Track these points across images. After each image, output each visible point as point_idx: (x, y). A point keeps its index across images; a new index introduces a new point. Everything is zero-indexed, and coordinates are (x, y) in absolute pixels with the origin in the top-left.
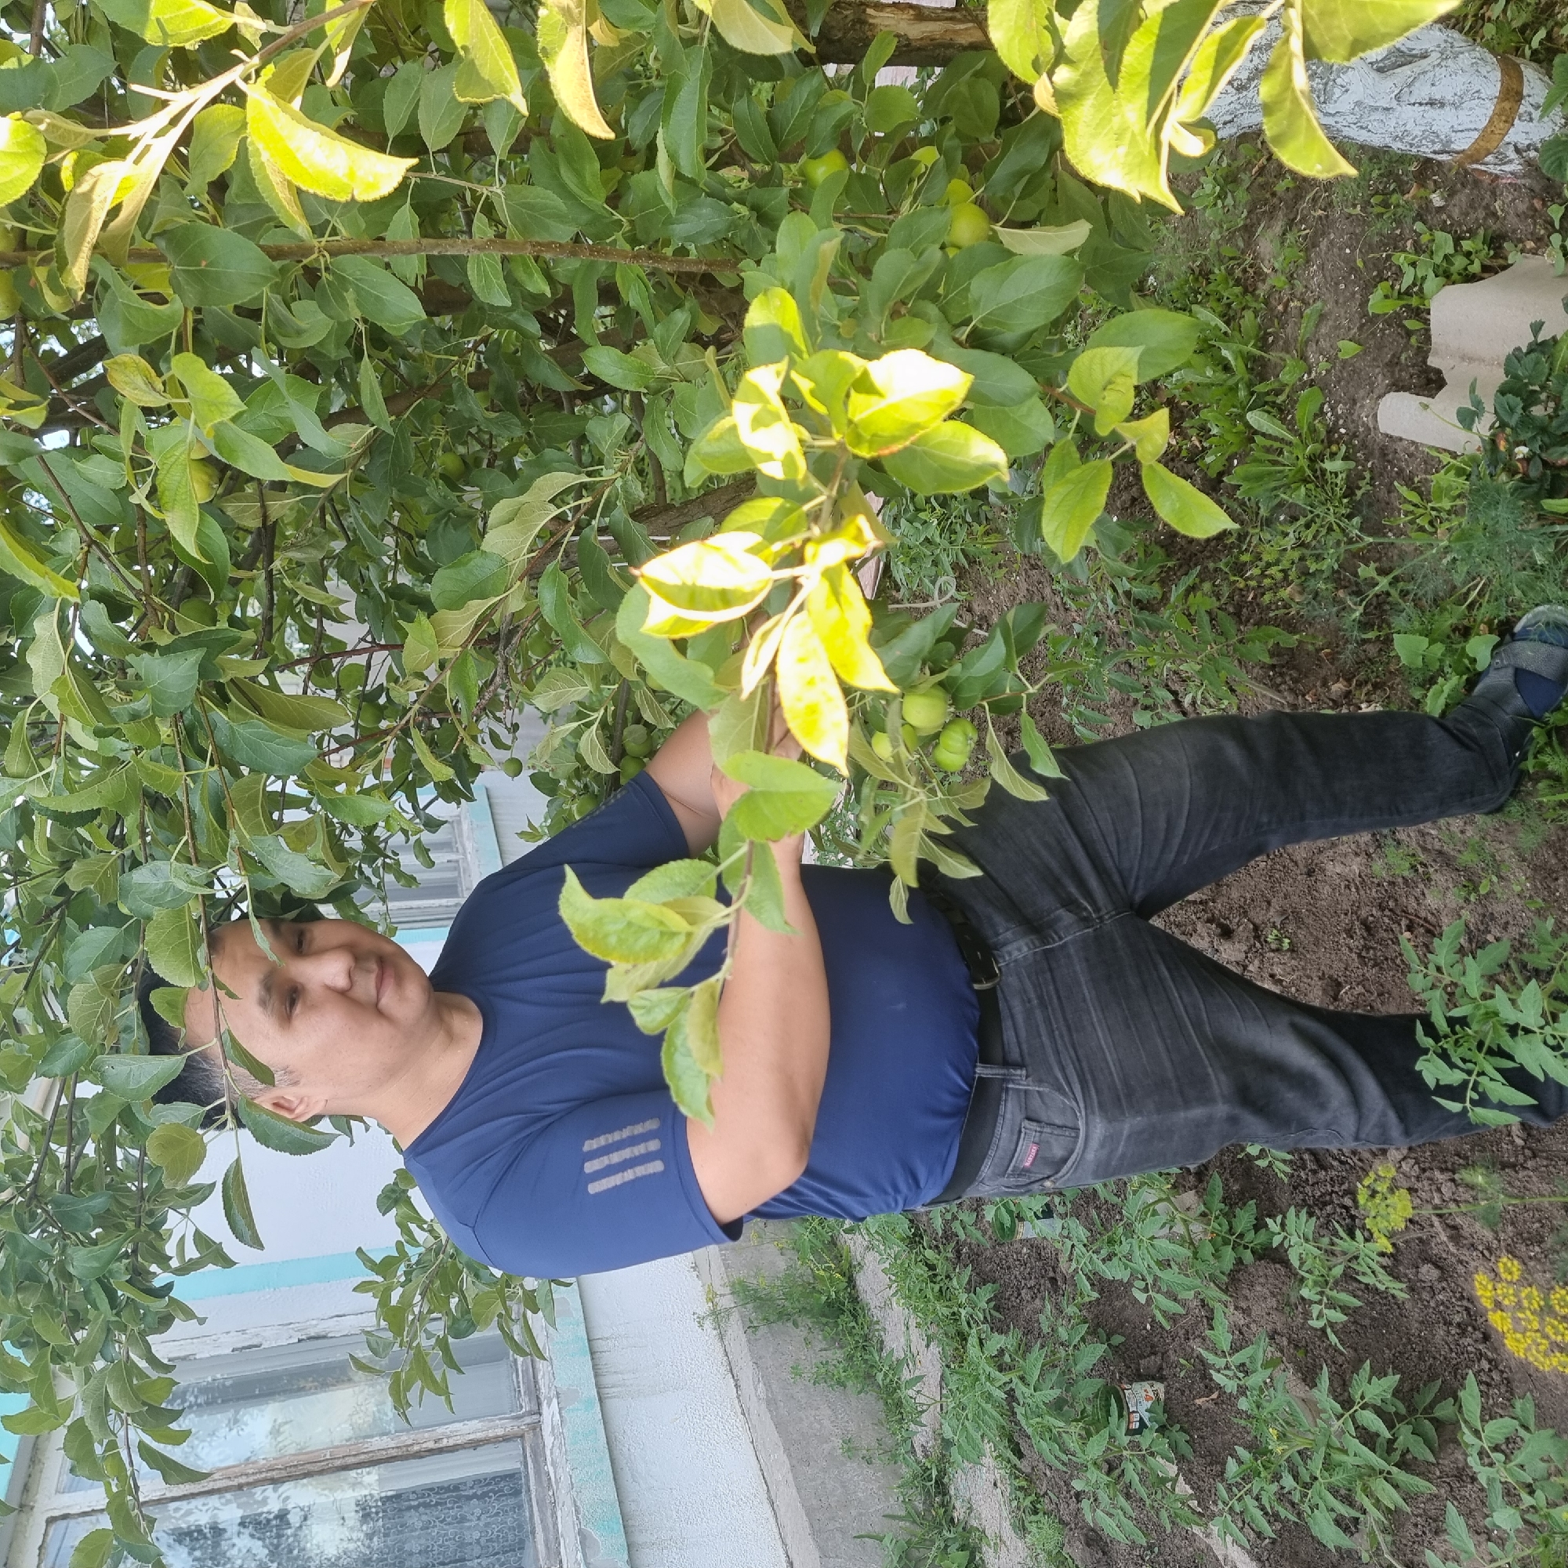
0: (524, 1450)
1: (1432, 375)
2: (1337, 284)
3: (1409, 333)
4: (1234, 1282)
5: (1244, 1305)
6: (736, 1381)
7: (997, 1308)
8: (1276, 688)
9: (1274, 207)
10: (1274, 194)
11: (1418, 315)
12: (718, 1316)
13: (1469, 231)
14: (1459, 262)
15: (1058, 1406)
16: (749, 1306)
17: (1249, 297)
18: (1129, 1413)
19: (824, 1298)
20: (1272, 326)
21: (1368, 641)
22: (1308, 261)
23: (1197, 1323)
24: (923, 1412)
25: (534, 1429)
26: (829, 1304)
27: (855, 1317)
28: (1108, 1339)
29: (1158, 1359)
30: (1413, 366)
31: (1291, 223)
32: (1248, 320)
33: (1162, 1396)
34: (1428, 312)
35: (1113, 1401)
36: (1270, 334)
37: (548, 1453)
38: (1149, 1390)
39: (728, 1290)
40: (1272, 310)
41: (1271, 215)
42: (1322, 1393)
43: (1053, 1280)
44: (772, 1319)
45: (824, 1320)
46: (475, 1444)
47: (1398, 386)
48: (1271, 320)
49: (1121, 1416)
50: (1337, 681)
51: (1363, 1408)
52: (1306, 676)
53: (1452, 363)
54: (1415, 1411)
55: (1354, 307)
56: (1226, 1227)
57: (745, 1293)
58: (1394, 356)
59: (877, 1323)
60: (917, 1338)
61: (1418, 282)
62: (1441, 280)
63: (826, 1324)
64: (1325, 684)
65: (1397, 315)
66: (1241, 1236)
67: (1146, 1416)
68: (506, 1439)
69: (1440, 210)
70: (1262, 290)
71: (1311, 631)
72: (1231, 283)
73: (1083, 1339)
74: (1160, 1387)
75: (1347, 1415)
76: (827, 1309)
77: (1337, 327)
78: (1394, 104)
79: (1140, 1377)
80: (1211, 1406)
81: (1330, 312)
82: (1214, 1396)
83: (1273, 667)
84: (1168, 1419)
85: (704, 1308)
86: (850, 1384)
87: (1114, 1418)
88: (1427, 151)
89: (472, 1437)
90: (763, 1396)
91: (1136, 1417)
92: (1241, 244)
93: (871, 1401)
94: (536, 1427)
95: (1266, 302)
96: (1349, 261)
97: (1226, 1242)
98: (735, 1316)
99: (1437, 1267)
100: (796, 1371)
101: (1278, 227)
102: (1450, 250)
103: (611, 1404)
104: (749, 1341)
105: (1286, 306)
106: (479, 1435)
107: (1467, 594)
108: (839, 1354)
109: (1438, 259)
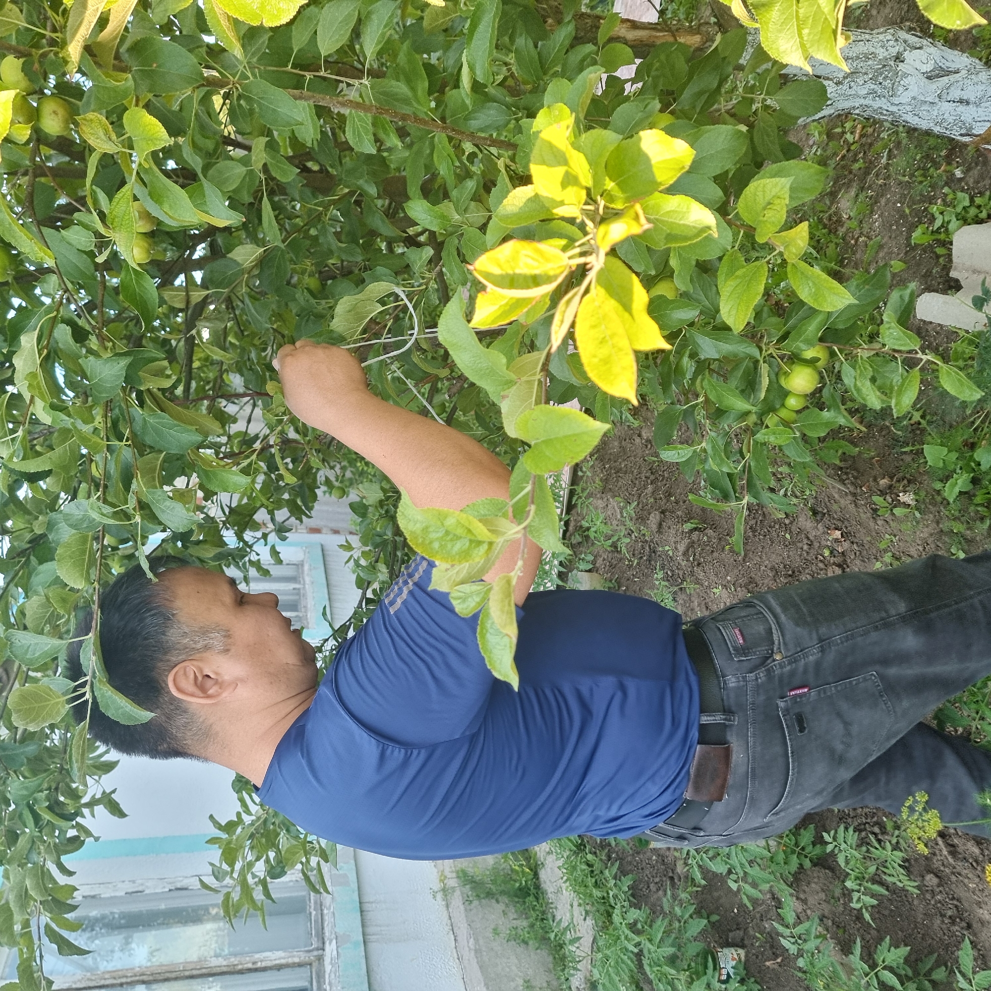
0: (311, 972)
1: (952, 284)
2: (891, 226)
3: (938, 257)
4: (797, 880)
5: (802, 896)
6: (455, 937)
7: (633, 895)
8: (842, 482)
9: (850, 181)
10: (851, 172)
11: (944, 245)
12: (446, 891)
13: (980, 193)
14: (973, 211)
15: (672, 960)
16: (468, 887)
17: (832, 236)
18: (721, 969)
19: (517, 885)
20: (847, 253)
21: (905, 453)
22: (872, 212)
23: (769, 910)
24: (580, 961)
25: (319, 960)
26: (520, 889)
27: (537, 899)
28: (708, 918)
29: (741, 933)
30: (941, 277)
31: (862, 189)
32: (831, 250)
33: (743, 958)
34: (951, 243)
35: (710, 959)
36: (846, 258)
37: (327, 976)
38: (734, 953)
39: (454, 875)
40: (847, 243)
41: (848, 186)
42: (855, 959)
43: (672, 878)
44: (482, 896)
45: (517, 900)
46: (279, 968)
47: (929, 289)
48: (847, 250)
49: (715, 969)
50: (884, 478)
51: (885, 968)
52: (863, 475)
53: (966, 275)
54: (919, 974)
55: (902, 240)
56: (793, 842)
57: (465, 878)
58: (927, 271)
59: (552, 903)
60: (578, 912)
61: (945, 225)
62: (961, 222)
63: (518, 902)
64: (875, 480)
65: (930, 246)
66: (803, 849)
67: (731, 972)
68: (300, 965)
69: (961, 180)
70: (841, 231)
71: (867, 446)
72: (820, 227)
73: (691, 916)
74: (742, 952)
75: (872, 973)
76: (519, 893)
77: (891, 253)
78: (937, 100)
79: (728, 945)
80: (776, 966)
81: (886, 243)
82: (779, 960)
83: (841, 469)
84: (746, 974)
85: (437, 886)
86: (531, 942)
87: (710, 971)
88: (955, 134)
89: (277, 962)
90: (472, 947)
91: (724, 972)
92: (828, 202)
93: (544, 956)
94: (320, 959)
95: (844, 239)
96: (900, 211)
97: (793, 852)
98: (458, 893)
99: (937, 876)
100: (496, 931)
101: (853, 193)
102: (967, 203)
103: (372, 946)
104: (466, 910)
105: (857, 240)
106: (283, 961)
107: (973, 423)
108: (525, 923)
109: (959, 209)
